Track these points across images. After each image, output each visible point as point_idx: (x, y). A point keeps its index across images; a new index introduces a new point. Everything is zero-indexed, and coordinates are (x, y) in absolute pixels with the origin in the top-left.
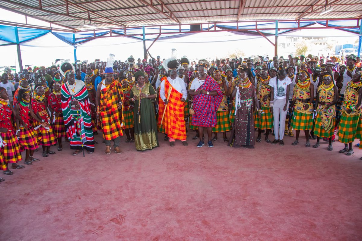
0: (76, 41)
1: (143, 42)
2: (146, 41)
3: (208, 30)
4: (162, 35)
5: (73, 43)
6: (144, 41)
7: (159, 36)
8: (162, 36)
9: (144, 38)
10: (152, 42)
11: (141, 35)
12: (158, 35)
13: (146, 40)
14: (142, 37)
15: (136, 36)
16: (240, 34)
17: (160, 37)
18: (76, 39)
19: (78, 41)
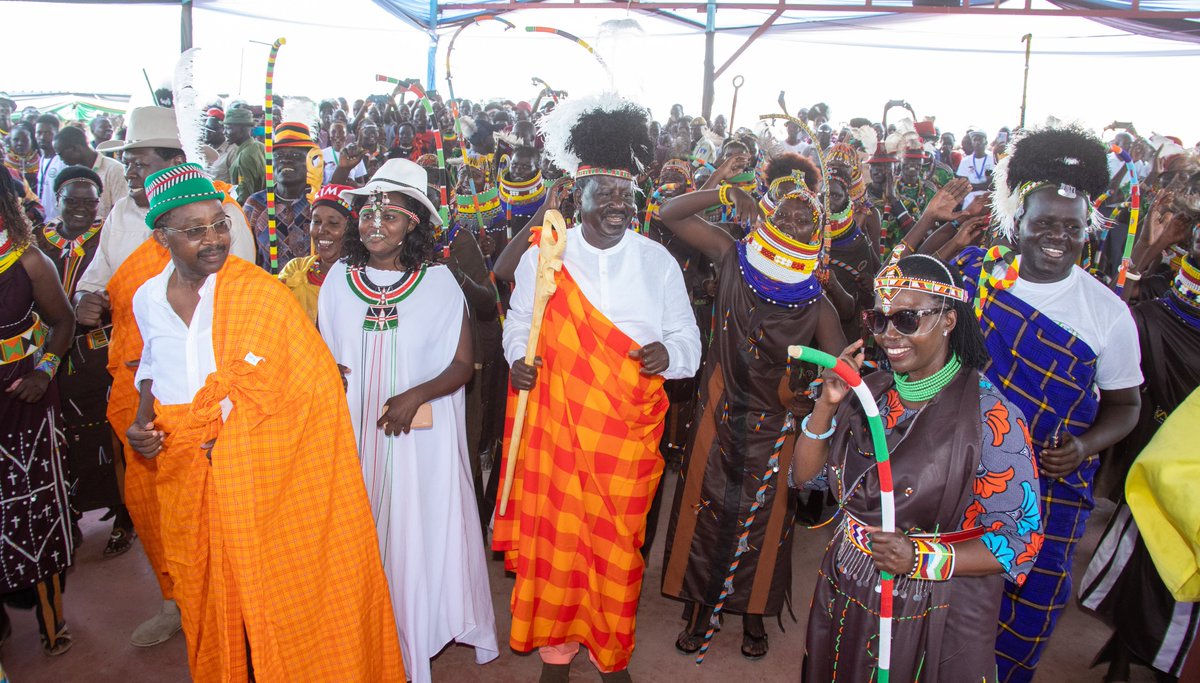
0: (439, 17)
1: (704, 37)
2: (718, 36)
3: (992, 7)
4: (787, 13)
5: (428, 24)
6: (710, 35)
7: (773, 18)
8: (788, 17)
9: (710, 20)
10: (745, 38)
11: (702, 8)
12: (773, 11)
13: (717, 29)
14: (702, 18)
15: (680, 12)
16: (1136, 33)
17: (778, 21)
18: (441, 9)
19: (448, 14)
